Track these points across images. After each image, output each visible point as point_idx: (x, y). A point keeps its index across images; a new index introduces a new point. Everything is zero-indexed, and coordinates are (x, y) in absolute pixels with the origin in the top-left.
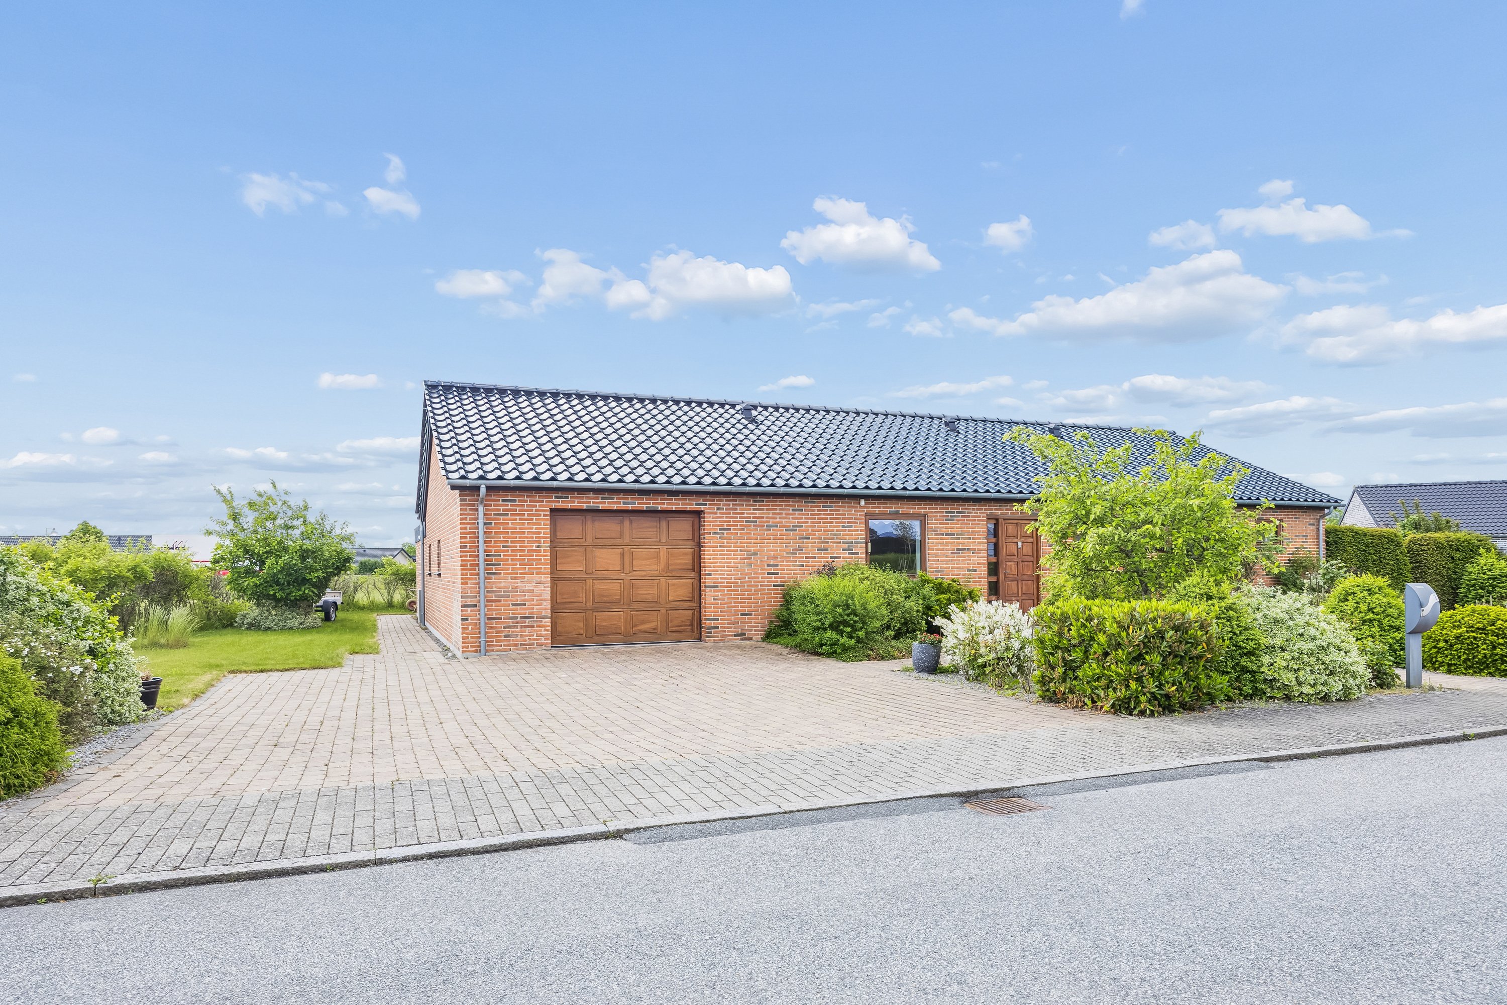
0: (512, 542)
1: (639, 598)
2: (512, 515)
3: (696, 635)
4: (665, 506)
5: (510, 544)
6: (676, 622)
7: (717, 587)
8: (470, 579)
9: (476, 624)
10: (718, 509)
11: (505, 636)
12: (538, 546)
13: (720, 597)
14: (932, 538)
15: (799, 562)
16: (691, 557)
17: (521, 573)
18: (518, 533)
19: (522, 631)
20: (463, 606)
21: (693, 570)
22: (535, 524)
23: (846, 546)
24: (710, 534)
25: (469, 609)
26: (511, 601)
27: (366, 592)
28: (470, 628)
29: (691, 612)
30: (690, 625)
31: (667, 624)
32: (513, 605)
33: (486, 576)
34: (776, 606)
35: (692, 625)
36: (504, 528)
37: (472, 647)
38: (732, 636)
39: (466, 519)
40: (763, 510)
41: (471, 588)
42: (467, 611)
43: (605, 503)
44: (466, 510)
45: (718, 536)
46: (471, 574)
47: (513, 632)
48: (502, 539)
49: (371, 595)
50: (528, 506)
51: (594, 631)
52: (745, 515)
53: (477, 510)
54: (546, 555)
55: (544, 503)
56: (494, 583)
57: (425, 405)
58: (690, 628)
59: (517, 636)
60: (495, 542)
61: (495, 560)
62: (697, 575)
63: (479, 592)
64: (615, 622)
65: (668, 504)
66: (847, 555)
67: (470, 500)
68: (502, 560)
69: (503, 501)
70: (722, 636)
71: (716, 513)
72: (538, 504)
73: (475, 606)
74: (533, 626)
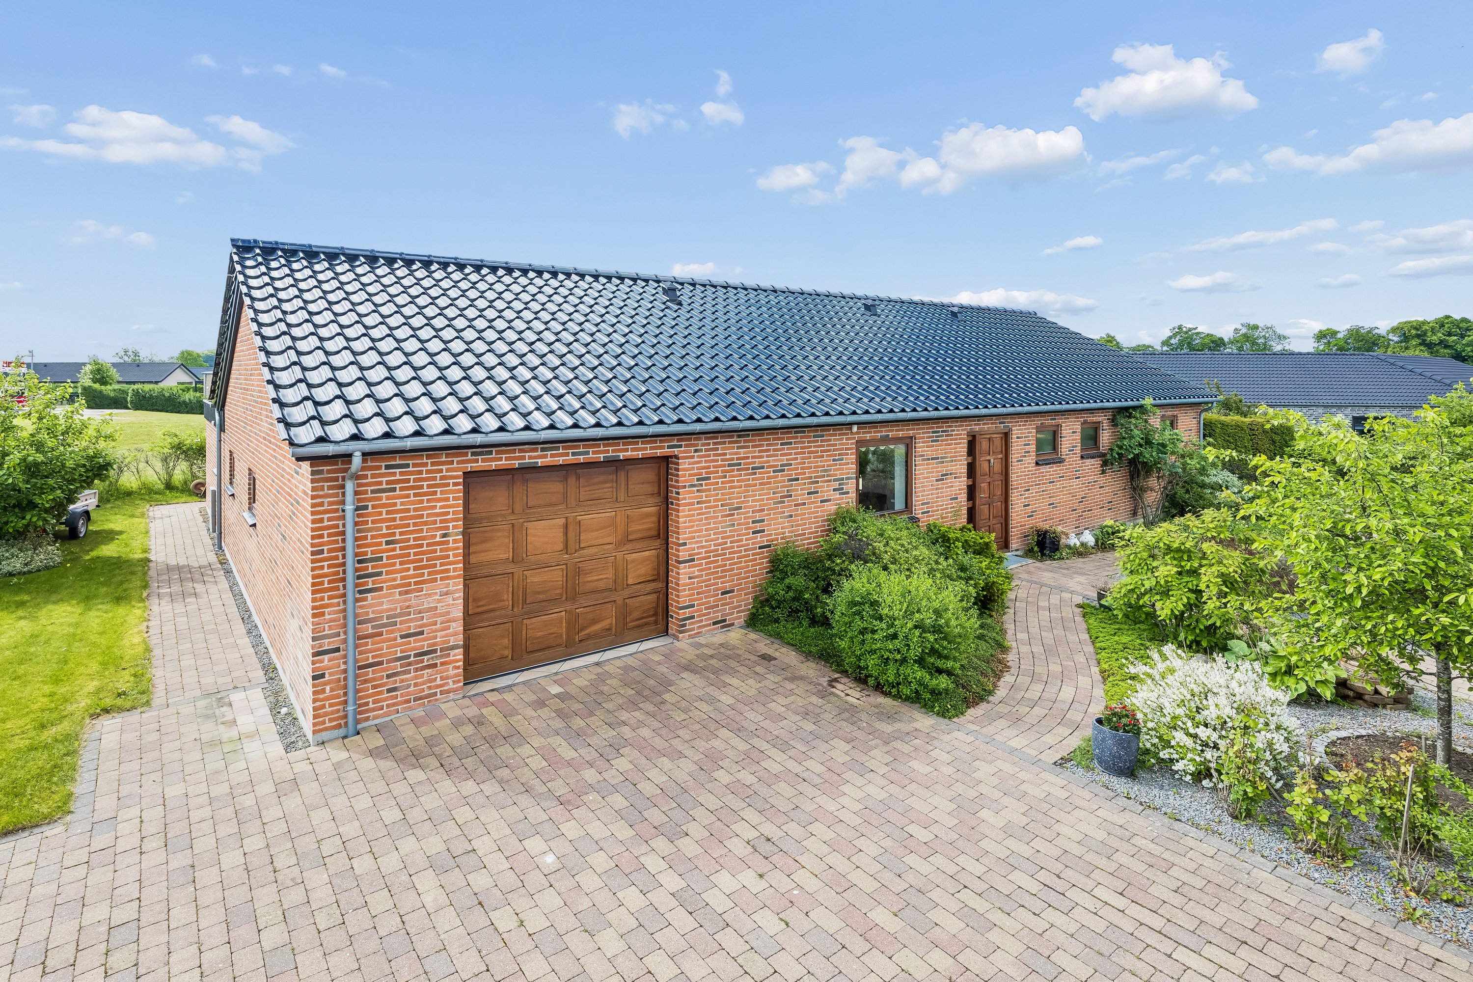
0: (401, 534)
1: (588, 587)
2: (401, 489)
3: (661, 627)
4: (629, 453)
5: (398, 537)
6: (636, 614)
7: (693, 560)
8: (327, 606)
9: (339, 680)
10: (696, 451)
11: (389, 691)
12: (445, 535)
13: (697, 573)
14: (919, 465)
15: (788, 512)
16: (655, 519)
17: (416, 583)
18: (411, 517)
19: (416, 677)
20: (315, 654)
21: (658, 536)
22: (439, 500)
23: (836, 485)
24: (685, 487)
25: (326, 657)
26: (399, 630)
27: (136, 473)
28: (328, 688)
29: (654, 596)
30: (654, 615)
31: (625, 618)
32: (402, 637)
33: (358, 596)
34: (762, 574)
35: (656, 614)
36: (388, 513)
37: (331, 720)
38: (710, 625)
39: (322, 504)
40: (748, 447)
41: (331, 621)
42: (322, 661)
43: (546, 456)
44: (322, 488)
45: (695, 489)
46: (330, 598)
47: (402, 681)
48: (385, 531)
49: (142, 474)
50: (428, 472)
51: (524, 647)
52: (728, 457)
53: (343, 487)
54: (458, 548)
55: (455, 465)
56: (370, 606)
57: (232, 270)
58: (653, 619)
59: (409, 686)
60: (373, 537)
61: (373, 567)
62: (663, 542)
63: (345, 626)
64: (554, 630)
65: (633, 450)
66: (838, 496)
67: (329, 472)
68: (385, 566)
69: (387, 467)
70: (699, 627)
71: (693, 457)
72: (444, 468)
73: (337, 650)
74: (435, 665)
